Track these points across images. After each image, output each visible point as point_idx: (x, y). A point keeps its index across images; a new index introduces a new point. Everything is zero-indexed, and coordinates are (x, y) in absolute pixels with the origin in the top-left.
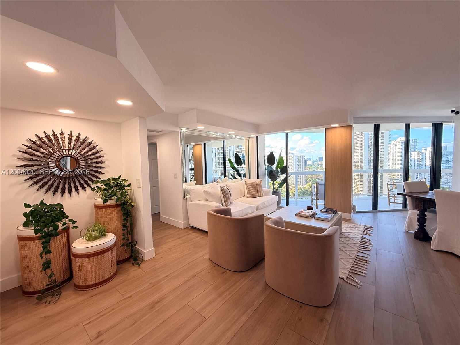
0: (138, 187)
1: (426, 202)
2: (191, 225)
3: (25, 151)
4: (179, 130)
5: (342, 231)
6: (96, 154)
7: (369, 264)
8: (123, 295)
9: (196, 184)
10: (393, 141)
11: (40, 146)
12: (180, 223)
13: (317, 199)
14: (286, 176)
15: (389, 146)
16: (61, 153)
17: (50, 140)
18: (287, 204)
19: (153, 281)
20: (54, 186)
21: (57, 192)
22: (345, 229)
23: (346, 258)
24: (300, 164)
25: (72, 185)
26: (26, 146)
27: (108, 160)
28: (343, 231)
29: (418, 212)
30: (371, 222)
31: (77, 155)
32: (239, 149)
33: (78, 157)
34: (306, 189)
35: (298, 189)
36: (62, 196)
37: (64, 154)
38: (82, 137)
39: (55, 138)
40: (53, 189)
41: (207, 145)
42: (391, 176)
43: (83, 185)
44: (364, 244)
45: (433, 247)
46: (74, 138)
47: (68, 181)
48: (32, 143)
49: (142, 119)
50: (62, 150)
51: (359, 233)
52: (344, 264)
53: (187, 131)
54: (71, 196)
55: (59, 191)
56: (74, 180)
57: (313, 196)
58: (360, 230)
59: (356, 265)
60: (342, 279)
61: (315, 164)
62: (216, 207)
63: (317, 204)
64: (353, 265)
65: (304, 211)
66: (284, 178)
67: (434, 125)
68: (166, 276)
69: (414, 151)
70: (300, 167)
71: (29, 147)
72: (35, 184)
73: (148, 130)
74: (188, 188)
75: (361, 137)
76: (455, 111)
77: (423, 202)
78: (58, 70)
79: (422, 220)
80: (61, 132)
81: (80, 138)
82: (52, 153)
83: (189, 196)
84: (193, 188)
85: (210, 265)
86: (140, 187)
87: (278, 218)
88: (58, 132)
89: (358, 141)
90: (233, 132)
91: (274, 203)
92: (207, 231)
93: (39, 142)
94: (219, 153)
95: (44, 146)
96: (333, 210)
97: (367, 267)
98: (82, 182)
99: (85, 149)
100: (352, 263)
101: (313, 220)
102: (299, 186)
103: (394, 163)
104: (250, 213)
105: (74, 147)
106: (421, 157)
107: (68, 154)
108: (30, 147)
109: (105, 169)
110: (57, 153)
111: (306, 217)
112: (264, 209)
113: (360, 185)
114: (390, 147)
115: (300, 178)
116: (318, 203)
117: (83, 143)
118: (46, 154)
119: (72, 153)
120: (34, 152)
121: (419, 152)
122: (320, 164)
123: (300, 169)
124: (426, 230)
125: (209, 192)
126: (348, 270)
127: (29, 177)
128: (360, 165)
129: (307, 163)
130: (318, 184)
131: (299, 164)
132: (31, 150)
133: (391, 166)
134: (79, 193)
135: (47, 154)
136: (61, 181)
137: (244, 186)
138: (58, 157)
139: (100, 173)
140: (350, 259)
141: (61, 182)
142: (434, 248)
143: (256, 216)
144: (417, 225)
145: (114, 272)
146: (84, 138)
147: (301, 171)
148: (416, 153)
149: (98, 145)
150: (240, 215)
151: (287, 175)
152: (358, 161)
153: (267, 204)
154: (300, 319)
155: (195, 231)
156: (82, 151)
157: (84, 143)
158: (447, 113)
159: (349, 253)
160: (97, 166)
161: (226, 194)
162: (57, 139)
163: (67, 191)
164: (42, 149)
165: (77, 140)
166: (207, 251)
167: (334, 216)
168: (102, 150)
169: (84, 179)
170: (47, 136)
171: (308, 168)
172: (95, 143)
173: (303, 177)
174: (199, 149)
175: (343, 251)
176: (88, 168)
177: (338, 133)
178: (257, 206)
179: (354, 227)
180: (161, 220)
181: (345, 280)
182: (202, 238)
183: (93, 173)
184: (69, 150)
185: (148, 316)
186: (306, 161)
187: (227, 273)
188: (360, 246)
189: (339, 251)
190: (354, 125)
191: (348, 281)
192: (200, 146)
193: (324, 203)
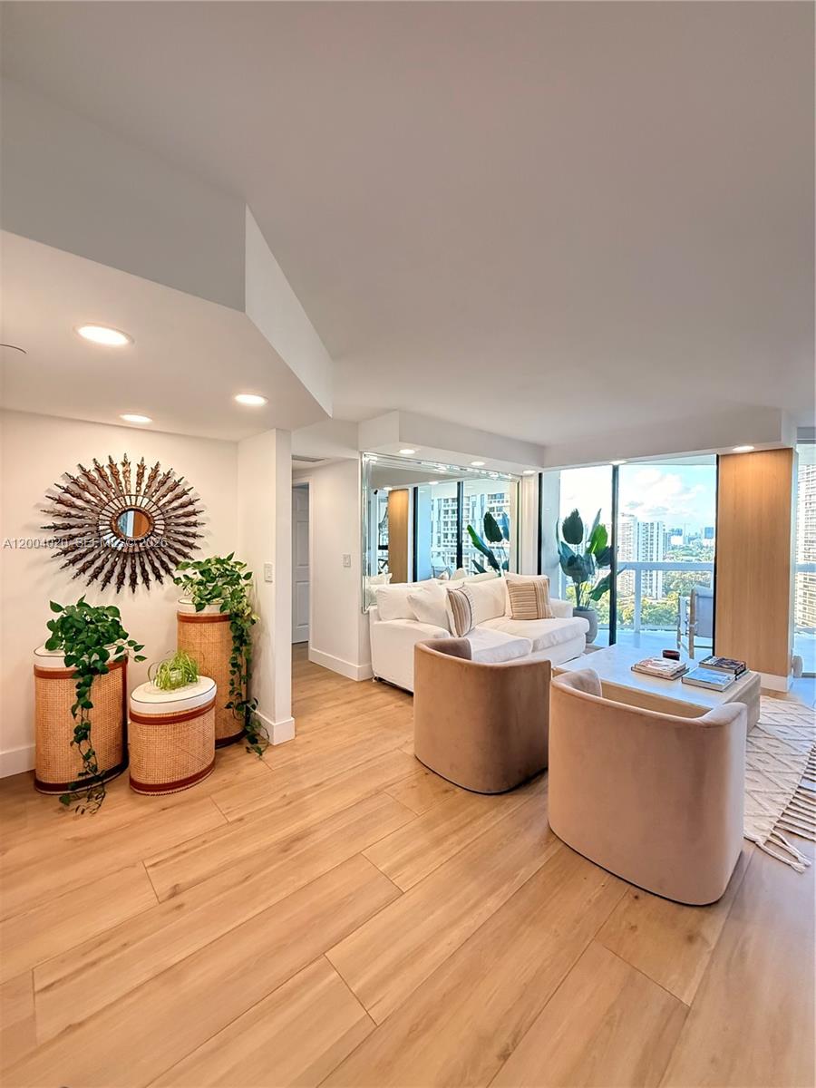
0: (266, 581)
2: (376, 676)
3: (58, 498)
4: (358, 457)
5: (759, 721)
6: (186, 506)
8: (226, 814)
9: (392, 581)
11: (84, 488)
12: (353, 668)
13: (692, 633)
14: (610, 571)
16: (121, 502)
17: (103, 477)
18: (612, 641)
19: (289, 792)
20: (105, 571)
21: (110, 583)
22: (769, 715)
23: (767, 790)
24: (652, 544)
25: (138, 570)
26: (60, 487)
27: (208, 519)
28: (762, 719)
31: (152, 507)
32: (495, 502)
33: (153, 512)
34: (666, 607)
35: (645, 607)
36: (118, 591)
37: (127, 506)
38: (163, 471)
39: (112, 473)
40: (102, 577)
41: (420, 492)
43: (159, 572)
46: (147, 473)
47: (131, 562)
48: (72, 482)
49: (283, 432)
50: (124, 497)
51: (809, 730)
52: (760, 804)
53: (376, 458)
54: (134, 591)
55: (114, 580)
57: (683, 624)
59: (795, 810)
60: (754, 842)
61: (691, 545)
62: (436, 637)
63: (691, 646)
64: (786, 812)
65: (653, 662)
66: (605, 577)
68: (316, 783)
70: (652, 552)
71: (65, 490)
72: (71, 564)
73: (294, 458)
74: (374, 588)
78: (132, 341)
80: (124, 460)
81: (159, 473)
82: (106, 503)
83: (375, 607)
84: (384, 588)
85: (416, 770)
86: (272, 582)
87: (584, 672)
88: (118, 460)
90: (482, 464)
91: (578, 636)
92: (413, 691)
93: (83, 481)
94: (447, 512)
95: (91, 487)
96: (733, 663)
98: (157, 564)
99: (165, 496)
100: (784, 804)
101: (679, 684)
102: (646, 600)
104: (517, 657)
105: (147, 490)
107: (134, 506)
108: (67, 491)
109: (202, 540)
110: (114, 503)
111: (659, 676)
112: (549, 649)
115: (651, 580)
116: (694, 645)
117: (163, 483)
118: (94, 504)
119: (142, 502)
120: (74, 499)
122: (705, 545)
123: (651, 556)
125: (421, 601)
126: (772, 823)
129: (669, 541)
130: (697, 595)
131: (648, 542)
132: (68, 495)
134: (150, 587)
135: (96, 505)
136: (118, 560)
137: (504, 592)
138: (115, 510)
139: (192, 546)
140: (778, 793)
141: (118, 562)
145: (209, 763)
146: (166, 474)
147: (655, 561)
149: (192, 488)
150: (493, 660)
151: (613, 568)
153: (559, 637)
154: (634, 928)
155: (384, 689)
157: (165, 482)
159: (776, 777)
160: (186, 532)
161: (459, 606)
162: (116, 475)
163: (127, 581)
164: (87, 495)
165: (152, 476)
166: (411, 736)
167: (736, 679)
168: (199, 500)
169: (161, 558)
170: (99, 469)
171: (673, 553)
172: (186, 483)
173: (659, 578)
174: (402, 501)
175: (759, 771)
176: (169, 535)
177: (753, 469)
178: (535, 643)
179: (796, 712)
180: (310, 659)
181: (761, 845)
182: (401, 706)
183: (178, 546)
184: (137, 496)
185: (274, 867)
186: (667, 538)
187: (456, 793)
188: (809, 764)
189: (747, 770)
190: (799, 448)
191: (769, 849)
192: (404, 493)
193: (711, 646)
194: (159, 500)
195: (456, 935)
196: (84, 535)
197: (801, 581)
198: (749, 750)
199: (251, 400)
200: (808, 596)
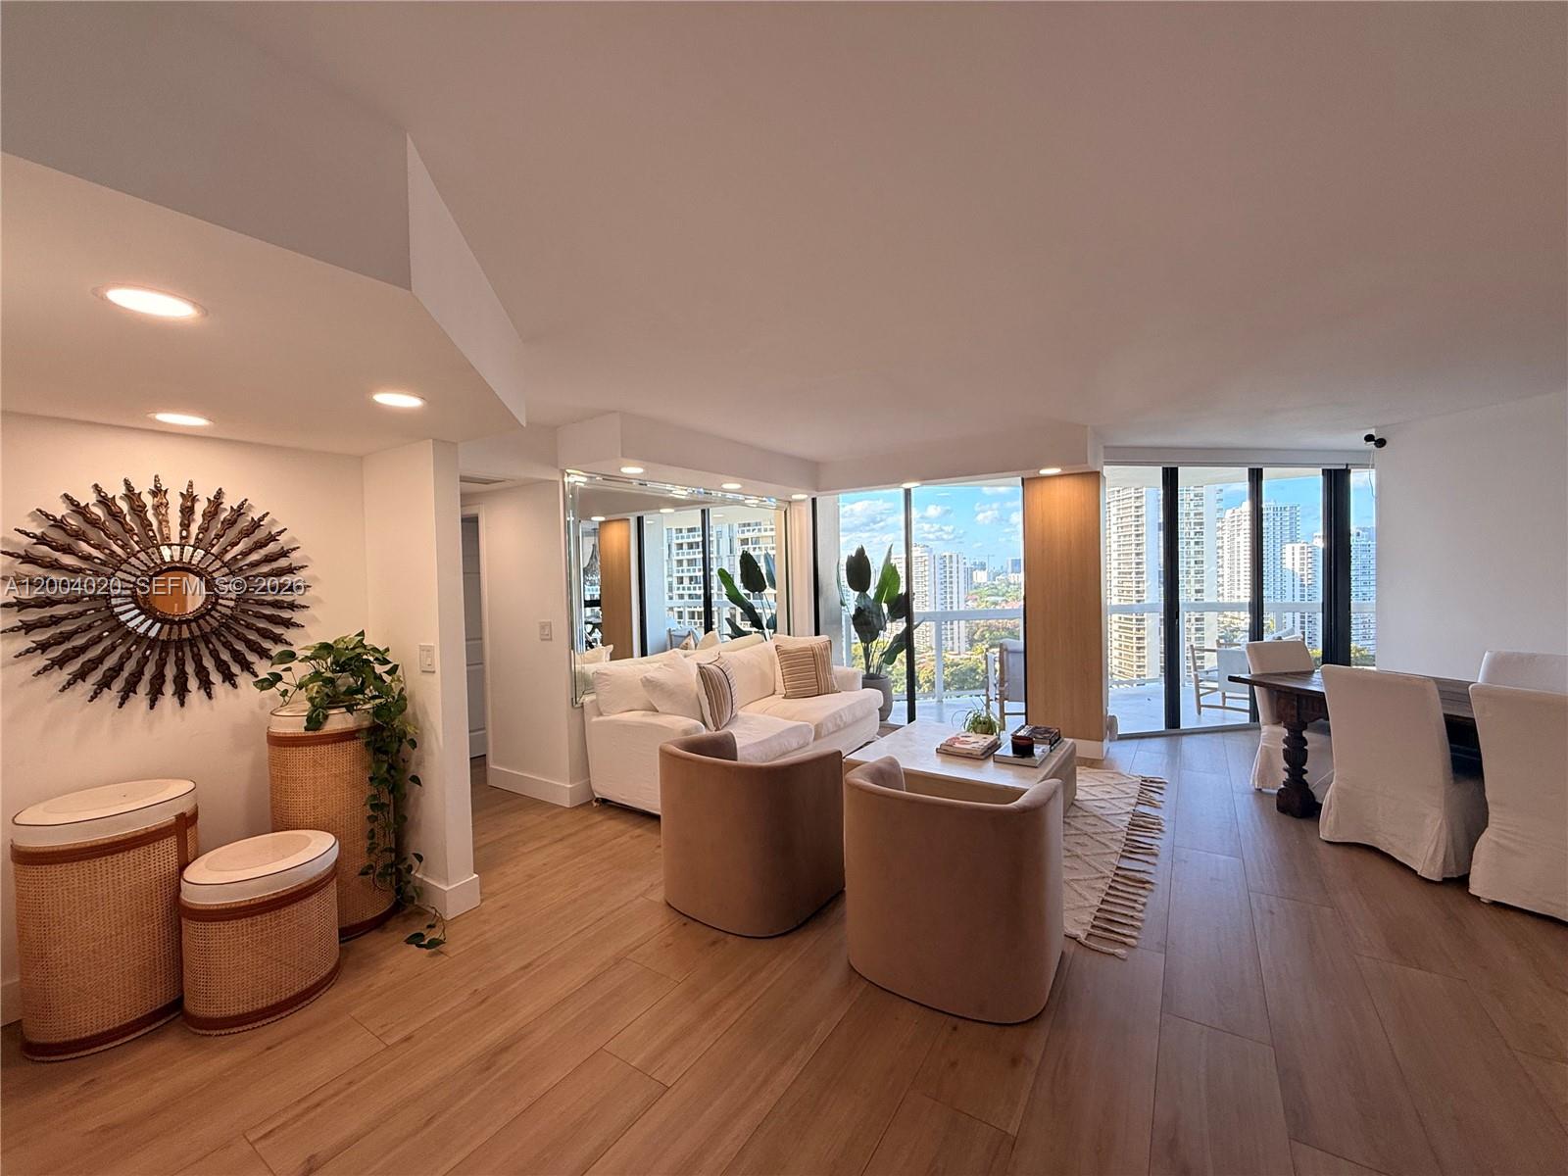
0: (423, 671)
1: (1304, 702)
2: (597, 796)
3: (23, 553)
4: (558, 477)
5: (1076, 797)
6: (276, 560)
7: (1152, 890)
8: (381, 1035)
9: (613, 657)
10: (1231, 511)
11: (78, 535)
12: (562, 789)
13: (1003, 698)
14: (905, 625)
15: (1220, 525)
16: (153, 557)
17: (115, 515)
18: (911, 718)
19: (481, 985)
20: (125, 674)
21: (136, 693)
22: (1086, 789)
23: (1087, 877)
24: (951, 583)
25: (190, 669)
26: (27, 534)
27: (315, 579)
28: (1080, 795)
29: (1285, 733)
30: (1161, 765)
31: (211, 563)
32: (748, 531)
33: (214, 571)
34: (970, 664)
35: (946, 666)
36: (152, 707)
37: (164, 563)
38: (230, 502)
39: (132, 508)
40: (118, 684)
41: (646, 522)
42: (1229, 620)
43: (229, 668)
44: (1137, 833)
45: (1324, 835)
46: (200, 508)
47: (176, 655)
48: (52, 526)
49: (445, 447)
50: (158, 549)
51: (1126, 801)
52: (1080, 894)
53: (585, 480)
54: (182, 704)
55: (143, 688)
56: (195, 649)
57: (992, 688)
58: (1128, 791)
59: (1114, 895)
60: (1075, 939)
61: (996, 582)
62: (686, 732)
63: (1003, 714)
64: (1106, 898)
65: (962, 739)
66: (899, 632)
67: (1327, 473)
68: (525, 963)
69: (1292, 542)
70: (951, 593)
71: (38, 539)
72: (56, 667)
73: (463, 479)
74: (590, 669)
75: (1137, 498)
76: (1376, 439)
77: (1295, 703)
78: (205, 311)
79: (1296, 754)
80: (156, 486)
81: (222, 506)
82: (123, 559)
83: (593, 697)
84: (606, 668)
85: (669, 921)
86: (434, 672)
87: (881, 761)
88: (143, 487)
89: (1129, 510)
90: (735, 486)
91: (870, 713)
92: (659, 813)
93: (74, 522)
94: (680, 546)
95: (92, 533)
96: (1047, 731)
97: (1144, 900)
98: (225, 656)
99: (237, 544)
100: (1103, 890)
101: (991, 763)
102: (947, 655)
103: (1236, 578)
104: (796, 749)
105: (201, 536)
106: (1310, 560)
107: (178, 562)
108: (41, 540)
109: (306, 612)
110: (138, 559)
111: (968, 756)
112: (837, 734)
113: (1139, 648)
114: (1222, 529)
115: (952, 629)
116: (1006, 712)
117: (230, 523)
118: (99, 561)
119: (192, 556)
120: (57, 555)
121: (1305, 545)
122: (1012, 582)
123: (951, 598)
124: (1307, 785)
125: (662, 684)
126: (1091, 913)
127: (34, 642)
128: (1134, 584)
129: (972, 577)
130: (1006, 650)
131: (945, 583)
132: (45, 548)
133: (1226, 587)
134: (213, 696)
135: (104, 563)
136: (150, 654)
137: (773, 663)
138: (142, 571)
139: (288, 624)
140: (1097, 879)
141: (151, 658)
142: (1327, 835)
143: (815, 756)
144: (1285, 770)
145: (331, 965)
146: (235, 508)
147: (955, 609)
148: (1297, 546)
149: (285, 529)
150: (764, 757)
151: (909, 621)
152: (1130, 573)
153: (847, 718)
154: (954, 1064)
155: (611, 814)
156: (227, 551)
157: (235, 522)
158: (1356, 440)
159: (1095, 861)
160: (277, 601)
161: (715, 687)
162: (141, 511)
163: (169, 688)
164: (84, 546)
165: (210, 512)
166: (659, 876)
167: (1051, 751)
168: (298, 548)
169: (232, 646)
170: (105, 501)
171: (976, 593)
172: (274, 522)
173: (961, 628)
174: (619, 536)
175: (1078, 856)
176: (246, 607)
177: (1061, 496)
178: (817, 726)
179: (1112, 782)
180: (491, 782)
181: (1083, 940)
182: (639, 836)
183: (262, 624)
184: (182, 547)
185: (473, 1094)
186: (969, 573)
187: (726, 943)
188: (1127, 840)
189: (1066, 857)
190: (1107, 470)
191: (1092, 943)
192: (624, 525)
193: (1024, 711)
194: (225, 551)
195: (743, 1125)
196: (82, 614)
197: (1115, 622)
198: (1067, 832)
199: (399, 400)
200: (1123, 639)
